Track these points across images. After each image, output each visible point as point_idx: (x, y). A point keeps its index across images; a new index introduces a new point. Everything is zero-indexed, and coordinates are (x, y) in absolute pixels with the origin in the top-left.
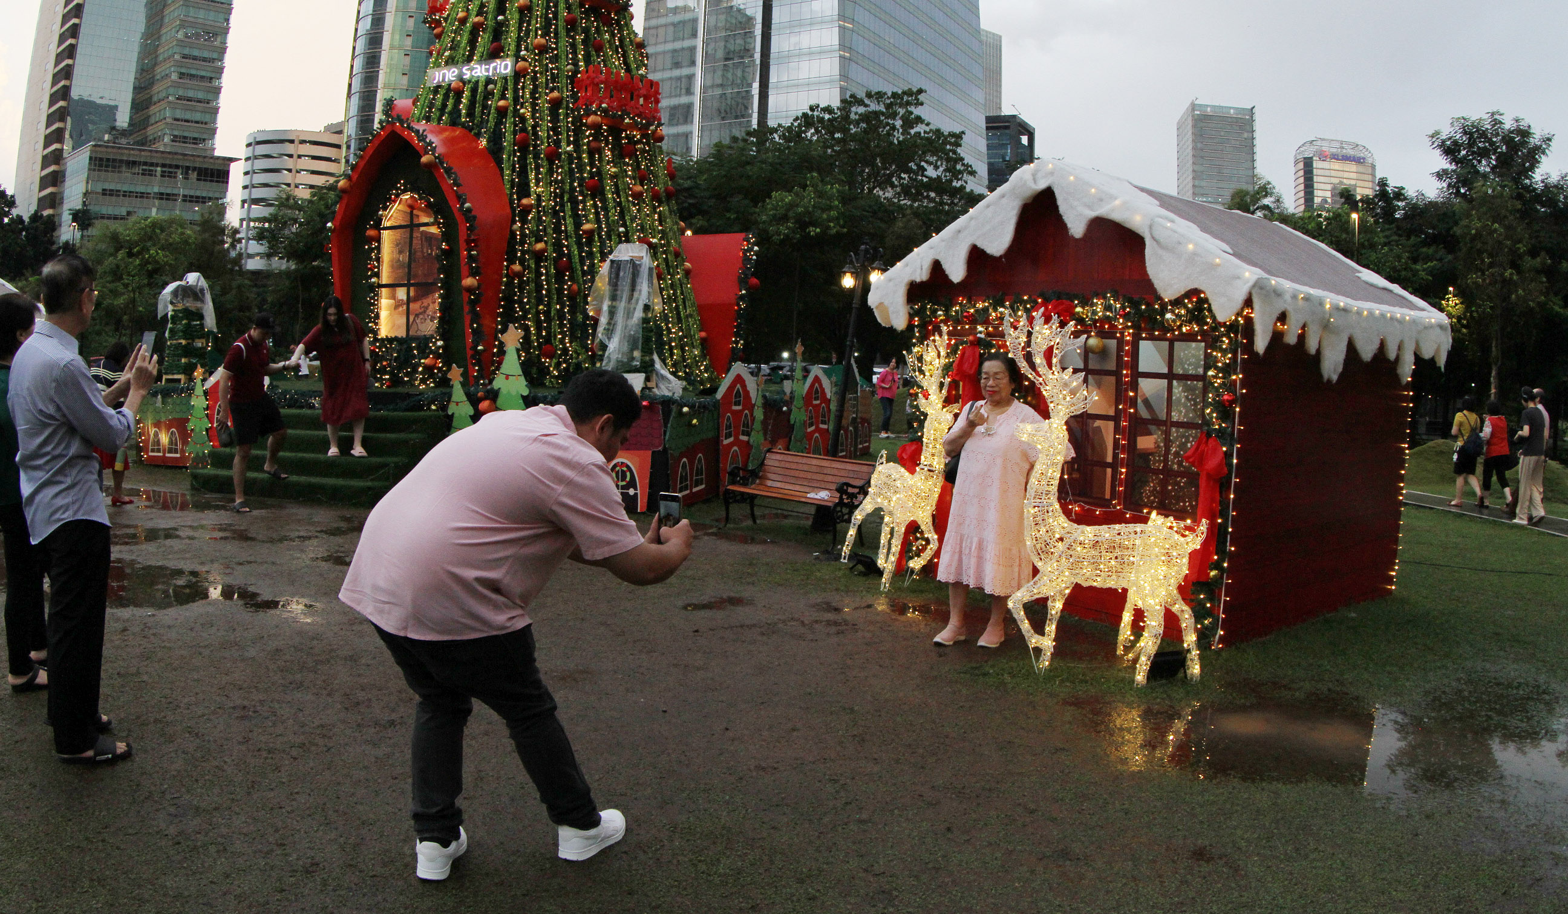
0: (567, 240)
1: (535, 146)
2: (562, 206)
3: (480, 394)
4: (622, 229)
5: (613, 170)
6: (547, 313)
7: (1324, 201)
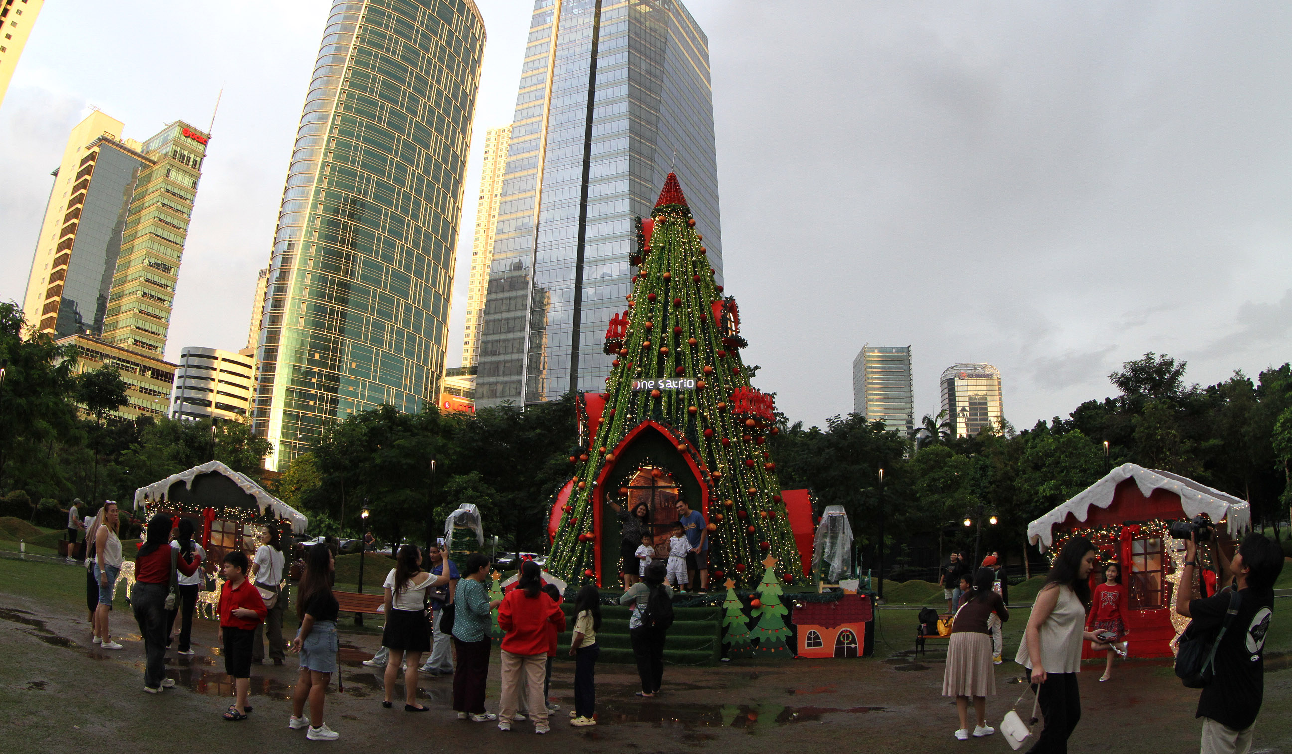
0: (740, 498)
1: (715, 438)
2: (735, 476)
3: (751, 596)
4: (766, 491)
5: (756, 453)
6: (737, 544)
7: (963, 410)
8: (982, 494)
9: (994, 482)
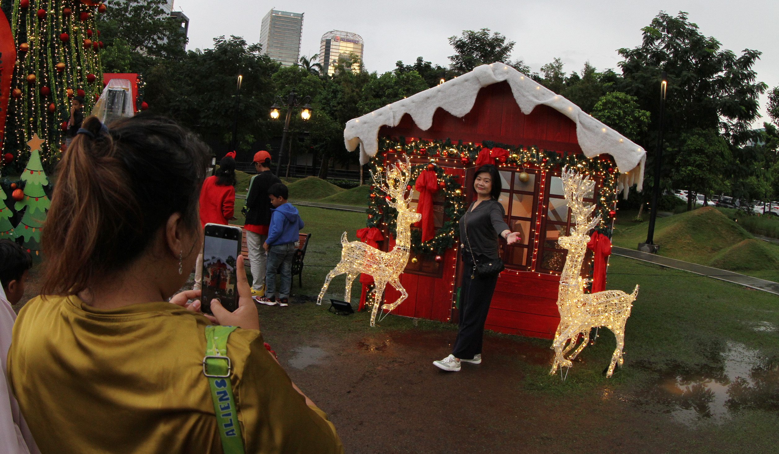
0: (47, 73)
1: (32, 8)
2: (45, 50)
3: (13, 185)
4: (79, 68)
5: (76, 28)
6: (35, 123)
7: (334, 61)
8: (330, 111)
9: (341, 103)
